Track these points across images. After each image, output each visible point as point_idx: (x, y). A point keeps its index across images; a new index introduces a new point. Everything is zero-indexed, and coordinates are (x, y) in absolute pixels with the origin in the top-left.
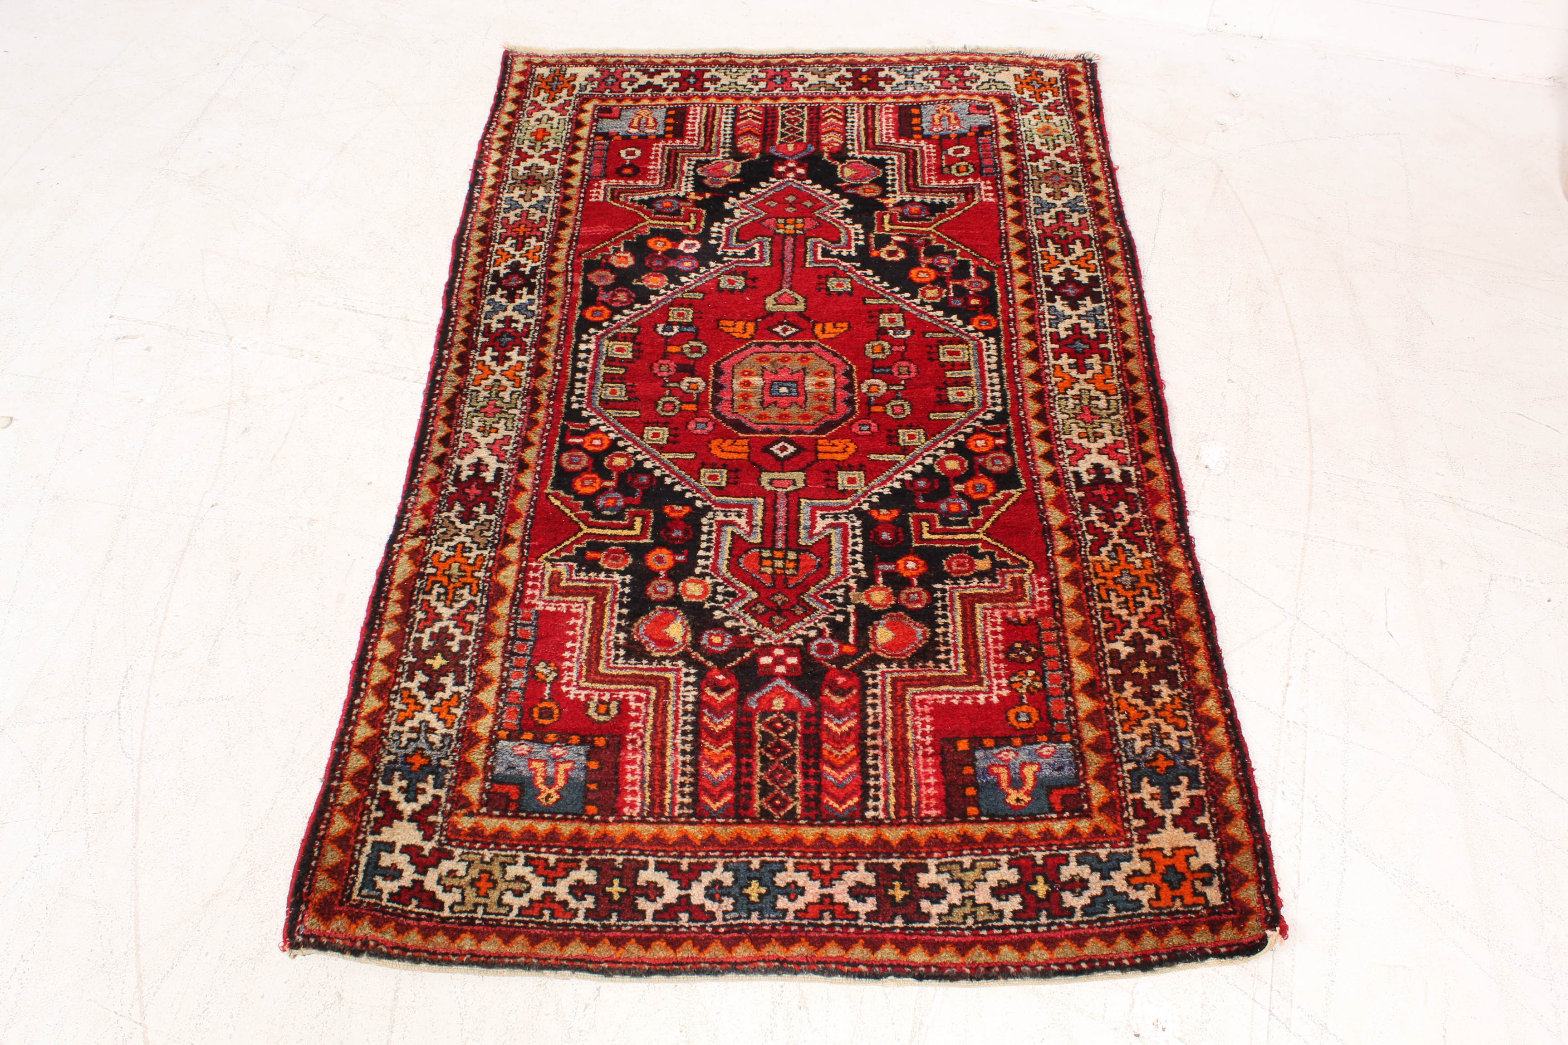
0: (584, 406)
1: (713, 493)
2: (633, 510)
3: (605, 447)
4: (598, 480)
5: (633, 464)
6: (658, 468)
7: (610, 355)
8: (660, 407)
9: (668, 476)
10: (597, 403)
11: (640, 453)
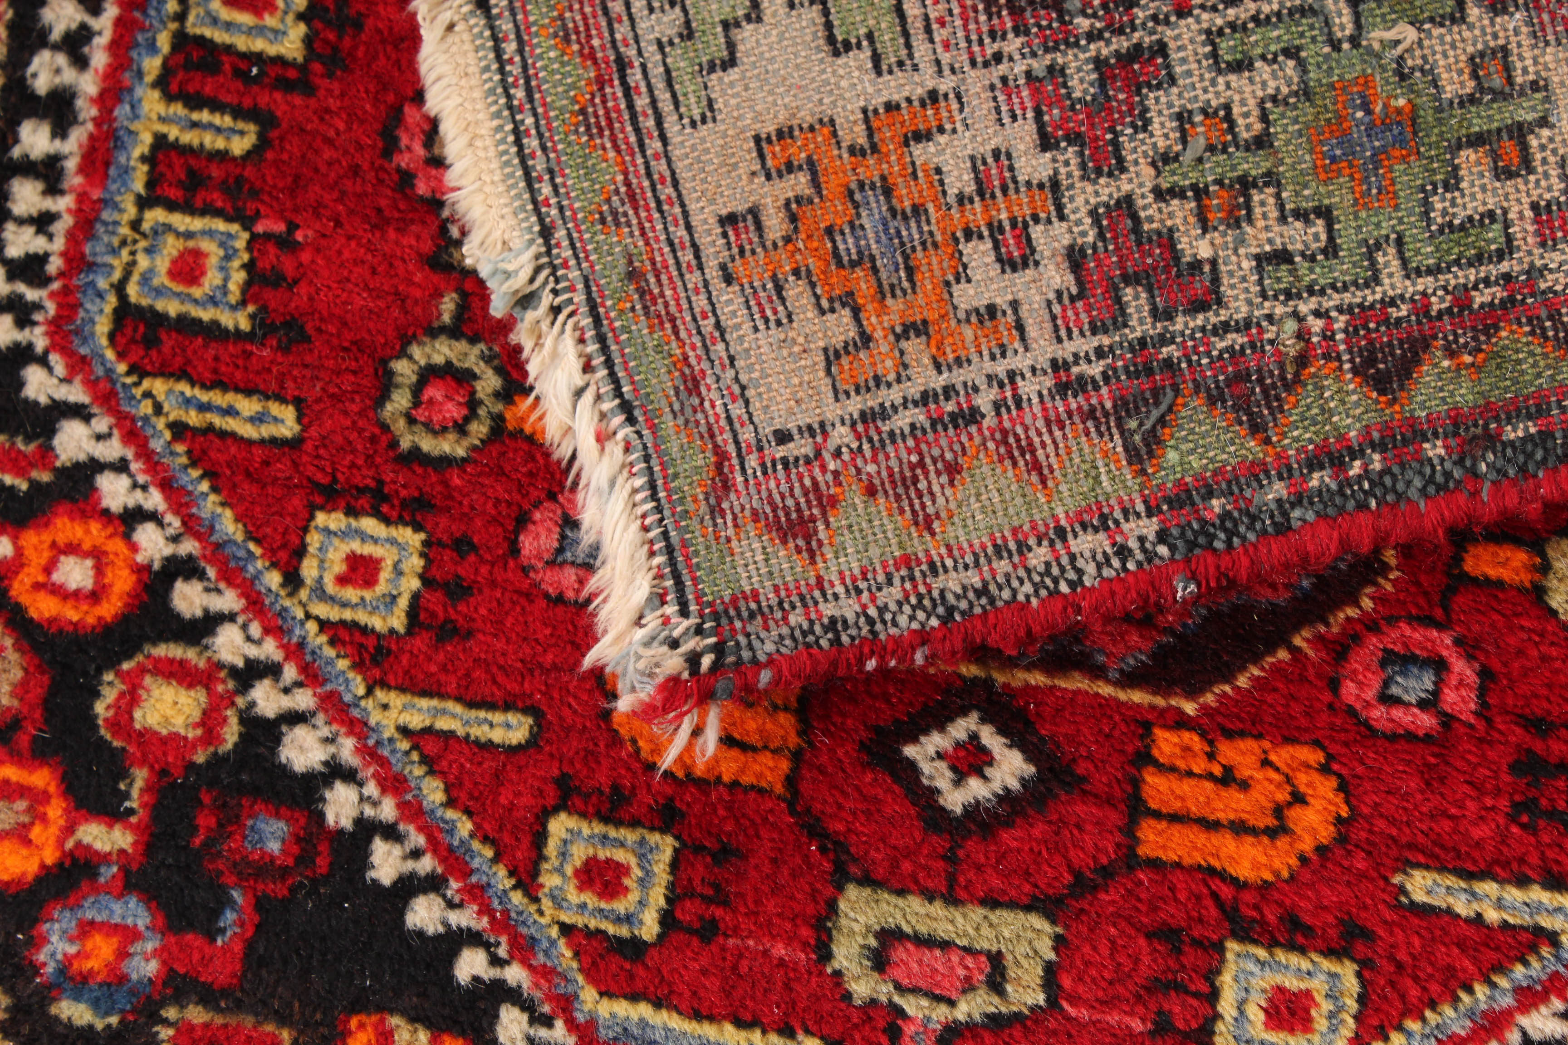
0: (38, 337)
1: (592, 974)
2: (197, 1015)
3: (109, 609)
4: (55, 811)
5: (231, 734)
6: (350, 776)
7: (194, 26)
8: (400, 400)
9: (391, 833)
10: (103, 327)
11: (272, 670)
